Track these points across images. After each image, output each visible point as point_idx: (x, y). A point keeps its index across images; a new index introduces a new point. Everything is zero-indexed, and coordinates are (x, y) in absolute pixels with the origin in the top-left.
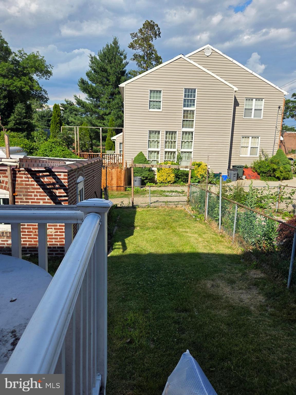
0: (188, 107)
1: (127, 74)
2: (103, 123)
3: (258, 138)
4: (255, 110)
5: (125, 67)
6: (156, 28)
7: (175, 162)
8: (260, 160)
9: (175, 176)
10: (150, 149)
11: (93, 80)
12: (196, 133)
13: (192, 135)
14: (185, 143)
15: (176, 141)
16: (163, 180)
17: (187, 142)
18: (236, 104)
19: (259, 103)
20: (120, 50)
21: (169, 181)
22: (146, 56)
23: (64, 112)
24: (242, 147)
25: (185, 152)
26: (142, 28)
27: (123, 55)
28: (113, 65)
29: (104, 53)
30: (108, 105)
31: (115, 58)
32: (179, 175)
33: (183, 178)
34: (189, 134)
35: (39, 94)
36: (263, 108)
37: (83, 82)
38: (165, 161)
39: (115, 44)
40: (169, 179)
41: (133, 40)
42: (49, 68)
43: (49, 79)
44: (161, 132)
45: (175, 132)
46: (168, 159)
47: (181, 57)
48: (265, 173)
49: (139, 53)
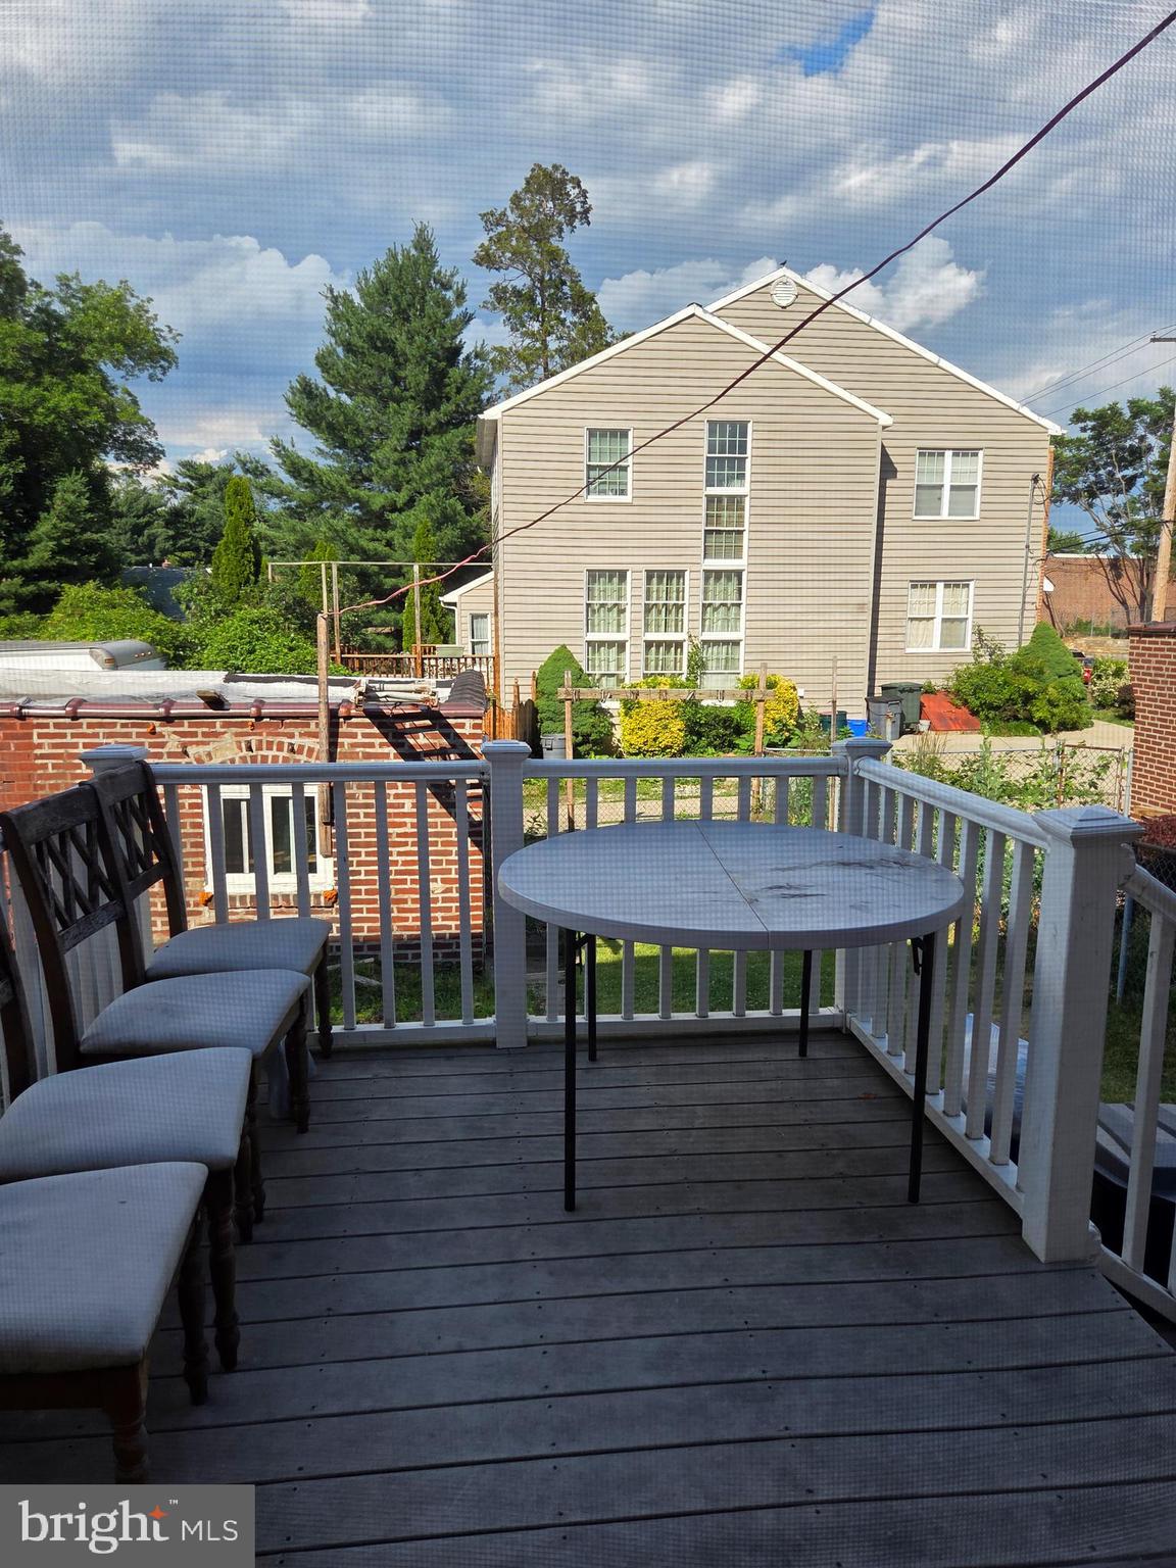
0: (720, 484)
1: (467, 358)
2: (384, 542)
3: (968, 586)
4: (953, 488)
5: (460, 332)
6: (574, 192)
7: (683, 678)
8: (977, 663)
9: (687, 726)
10: (592, 637)
11: (341, 384)
12: (752, 576)
13: (740, 583)
14: (715, 609)
15: (683, 605)
16: (645, 743)
17: (722, 609)
18: (888, 470)
19: (965, 463)
20: (439, 272)
21: (667, 747)
22: (537, 292)
23: (196, 494)
24: (912, 619)
25: (716, 643)
26: (519, 190)
27: (451, 288)
28: (415, 324)
29: (380, 281)
30: (400, 472)
31: (423, 298)
32: (701, 725)
33: (714, 732)
34: (729, 579)
35: (125, 434)
36: (979, 483)
37: (307, 390)
38: (646, 676)
39: (422, 250)
40: (664, 740)
41: (492, 234)
42: (165, 339)
43: (161, 380)
44: (629, 574)
45: (680, 574)
46: (656, 669)
47: (693, 315)
48: (997, 708)
49: (514, 283)
